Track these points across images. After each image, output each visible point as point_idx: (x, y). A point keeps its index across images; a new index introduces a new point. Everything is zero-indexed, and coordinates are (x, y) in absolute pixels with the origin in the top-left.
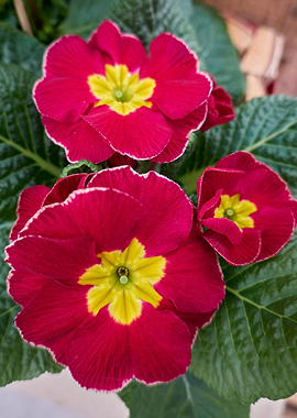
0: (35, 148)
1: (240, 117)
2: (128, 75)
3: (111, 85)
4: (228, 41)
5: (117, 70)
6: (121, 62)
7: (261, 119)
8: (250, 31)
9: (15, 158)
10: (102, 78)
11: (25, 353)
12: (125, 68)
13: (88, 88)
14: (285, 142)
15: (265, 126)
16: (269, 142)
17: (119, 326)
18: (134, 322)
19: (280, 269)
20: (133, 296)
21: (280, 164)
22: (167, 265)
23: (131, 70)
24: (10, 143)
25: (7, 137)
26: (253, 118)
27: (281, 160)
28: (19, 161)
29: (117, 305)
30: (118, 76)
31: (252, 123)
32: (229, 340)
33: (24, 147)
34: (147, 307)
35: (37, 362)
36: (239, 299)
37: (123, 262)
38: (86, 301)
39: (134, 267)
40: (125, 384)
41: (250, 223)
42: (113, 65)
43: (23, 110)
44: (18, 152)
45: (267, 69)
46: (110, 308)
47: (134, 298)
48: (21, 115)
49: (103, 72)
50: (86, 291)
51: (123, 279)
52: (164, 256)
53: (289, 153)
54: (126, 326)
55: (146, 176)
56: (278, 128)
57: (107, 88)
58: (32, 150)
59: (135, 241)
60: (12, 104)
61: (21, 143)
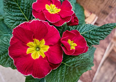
0: (29, 18)
1: (80, 27)
2: (55, 8)
3: (51, 8)
4: (83, 13)
5: (53, 6)
6: (55, 4)
7: (85, 28)
8: (90, 14)
9: (23, 18)
10: (49, 6)
11: (7, 61)
12: (55, 6)
13: (45, 6)
14: (89, 33)
15: (86, 30)
16: (85, 33)
17: (32, 59)
18: (36, 59)
19: (78, 58)
20: (38, 53)
21: (87, 39)
22: (49, 48)
23: (56, 7)
24: (24, 14)
25: (23, 12)
26: (83, 27)
27: (87, 38)
28: (24, 19)
29: (34, 54)
30: (53, 7)
31: (83, 29)
32: (59, 73)
33: (26, 17)
34: (41, 57)
35: (9, 64)
36: (65, 65)
37: (39, 44)
38: (27, 50)
39: (41, 47)
40: (28, 75)
41: (74, 48)
42: (52, 4)
43: (29, 9)
44: (24, 17)
45: (92, 23)
46: (32, 54)
47: (38, 54)
48: (28, 9)
49: (50, 5)
50: (28, 48)
51: (38, 49)
52: (49, 46)
53: (90, 36)
54: (34, 60)
55: (51, 26)
56: (89, 30)
57: (49, 8)
58: (28, 18)
59: (44, 40)
60: (27, 5)
61: (26, 15)
